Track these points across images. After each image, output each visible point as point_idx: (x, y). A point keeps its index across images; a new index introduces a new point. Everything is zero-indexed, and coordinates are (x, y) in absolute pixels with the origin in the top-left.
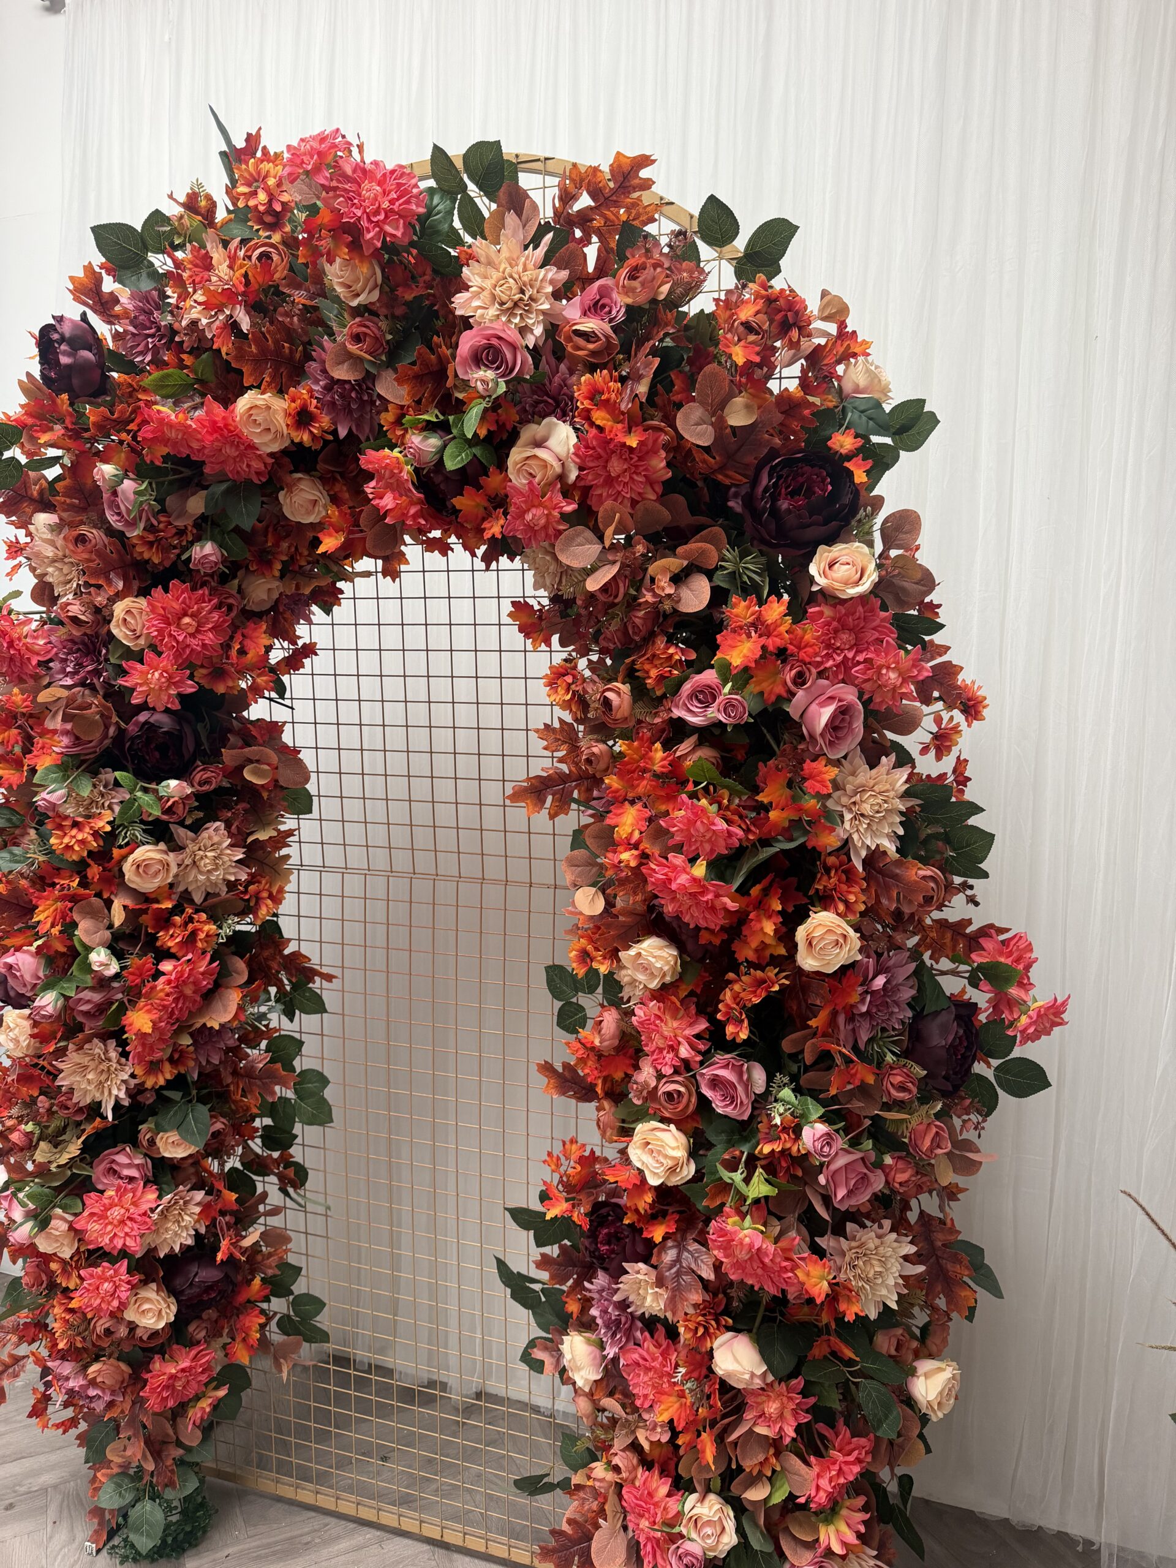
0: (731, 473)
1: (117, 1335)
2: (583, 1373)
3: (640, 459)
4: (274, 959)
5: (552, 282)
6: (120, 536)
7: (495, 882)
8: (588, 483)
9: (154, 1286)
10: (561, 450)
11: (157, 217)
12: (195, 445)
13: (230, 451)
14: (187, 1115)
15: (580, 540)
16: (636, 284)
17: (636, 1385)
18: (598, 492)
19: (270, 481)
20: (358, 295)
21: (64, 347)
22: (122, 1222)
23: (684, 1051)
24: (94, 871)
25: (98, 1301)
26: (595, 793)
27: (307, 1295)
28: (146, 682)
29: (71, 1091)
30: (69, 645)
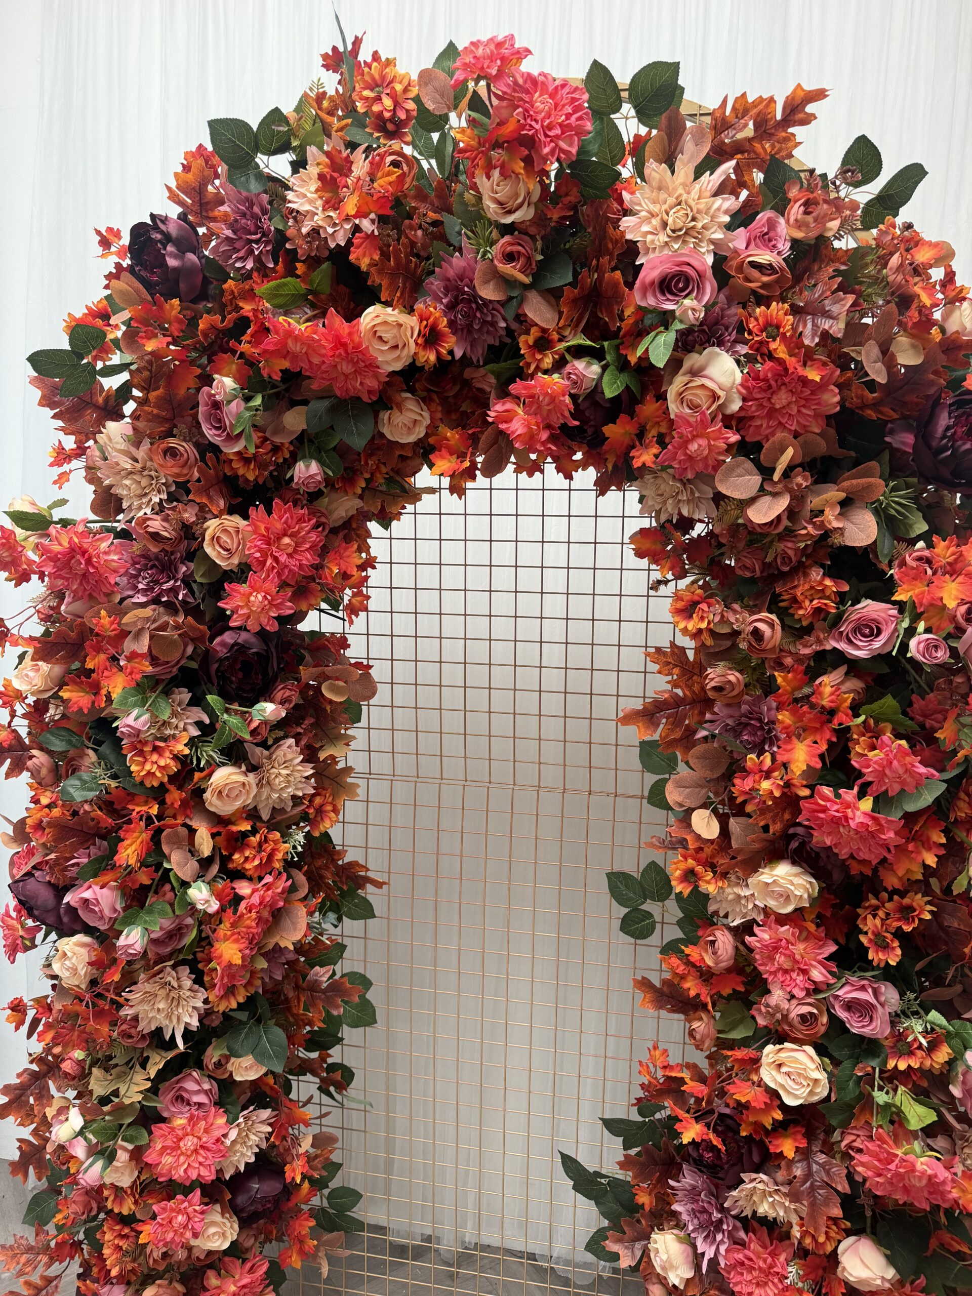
0: (886, 410)
1: (175, 1259)
2: (679, 1272)
3: (813, 393)
4: (327, 867)
5: (726, 212)
6: (215, 449)
7: (552, 789)
8: (750, 414)
9: (218, 1207)
10: (725, 381)
11: (275, 115)
12: (316, 360)
13: (346, 368)
14: (260, 1038)
15: (739, 471)
16: (810, 218)
17: (736, 1284)
18: (758, 423)
19: (380, 399)
20: (510, 212)
21: (170, 248)
22: (196, 1151)
23: (817, 974)
24: (175, 796)
25: (171, 1235)
26: (708, 716)
27: (343, 1187)
28: (248, 603)
29: (136, 1019)
30: (143, 561)
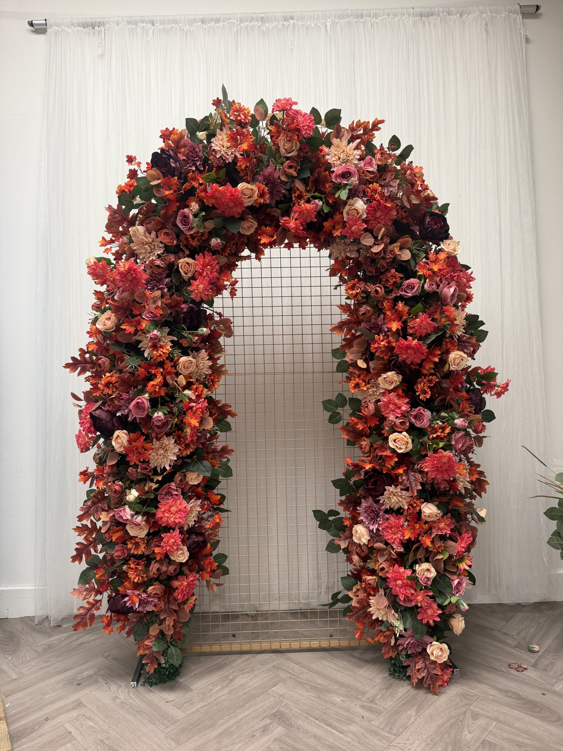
1: (162, 571)
2: (365, 539)
3: (388, 211)
5: (358, 155)
6: (183, 233)
8: (369, 218)
10: (361, 208)
11: (205, 119)
12: (223, 200)
13: (231, 205)
14: (200, 465)
15: (367, 237)
18: (372, 222)
19: (241, 217)
21: (171, 160)
22: (177, 512)
23: (404, 408)
27: (220, 554)
28: (198, 289)
29: (150, 460)
30: (150, 278)
